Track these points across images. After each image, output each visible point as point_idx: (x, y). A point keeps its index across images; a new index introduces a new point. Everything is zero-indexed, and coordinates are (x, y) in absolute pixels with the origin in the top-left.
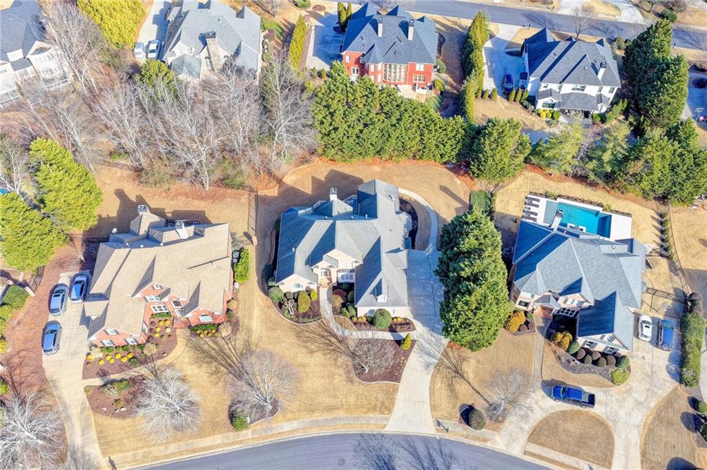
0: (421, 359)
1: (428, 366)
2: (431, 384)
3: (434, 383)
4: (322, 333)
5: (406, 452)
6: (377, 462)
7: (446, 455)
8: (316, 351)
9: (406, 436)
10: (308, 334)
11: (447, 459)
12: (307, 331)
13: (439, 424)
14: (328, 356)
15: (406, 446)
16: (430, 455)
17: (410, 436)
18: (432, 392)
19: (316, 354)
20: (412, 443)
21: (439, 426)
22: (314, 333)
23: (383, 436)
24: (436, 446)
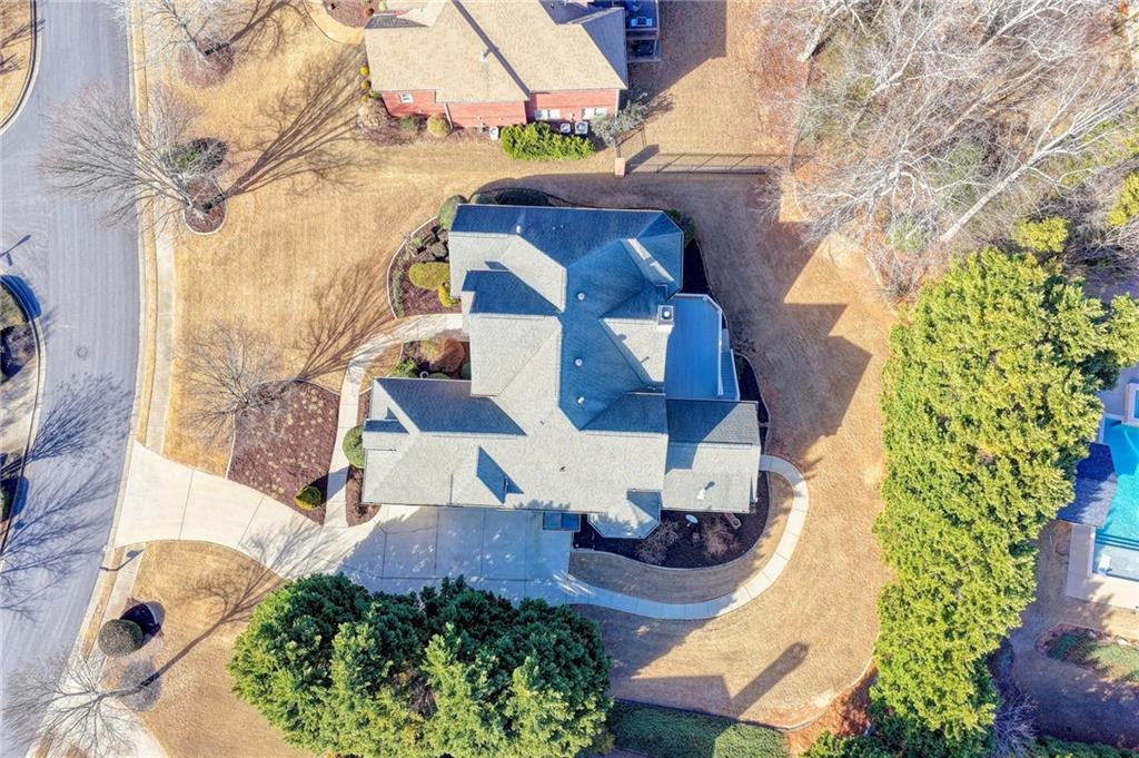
0: (276, 532)
1: (259, 544)
2: (219, 546)
3: (218, 554)
4: (362, 319)
5: (85, 481)
6: (74, 422)
7: (68, 561)
8: (319, 304)
9: (117, 482)
10: (362, 288)
11: (60, 564)
12: (371, 286)
13: (133, 554)
14: (306, 331)
15: (97, 481)
16: (73, 528)
17: (116, 490)
18: (201, 547)
19: (314, 305)
20: (102, 493)
21: (129, 555)
22: (365, 300)
23: (124, 436)
24: (88, 543)
